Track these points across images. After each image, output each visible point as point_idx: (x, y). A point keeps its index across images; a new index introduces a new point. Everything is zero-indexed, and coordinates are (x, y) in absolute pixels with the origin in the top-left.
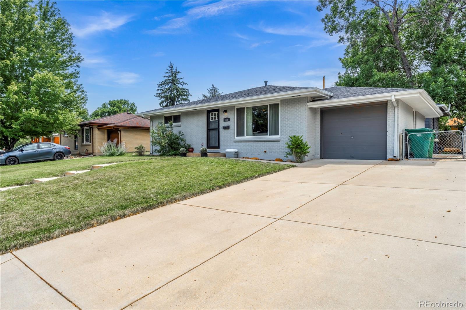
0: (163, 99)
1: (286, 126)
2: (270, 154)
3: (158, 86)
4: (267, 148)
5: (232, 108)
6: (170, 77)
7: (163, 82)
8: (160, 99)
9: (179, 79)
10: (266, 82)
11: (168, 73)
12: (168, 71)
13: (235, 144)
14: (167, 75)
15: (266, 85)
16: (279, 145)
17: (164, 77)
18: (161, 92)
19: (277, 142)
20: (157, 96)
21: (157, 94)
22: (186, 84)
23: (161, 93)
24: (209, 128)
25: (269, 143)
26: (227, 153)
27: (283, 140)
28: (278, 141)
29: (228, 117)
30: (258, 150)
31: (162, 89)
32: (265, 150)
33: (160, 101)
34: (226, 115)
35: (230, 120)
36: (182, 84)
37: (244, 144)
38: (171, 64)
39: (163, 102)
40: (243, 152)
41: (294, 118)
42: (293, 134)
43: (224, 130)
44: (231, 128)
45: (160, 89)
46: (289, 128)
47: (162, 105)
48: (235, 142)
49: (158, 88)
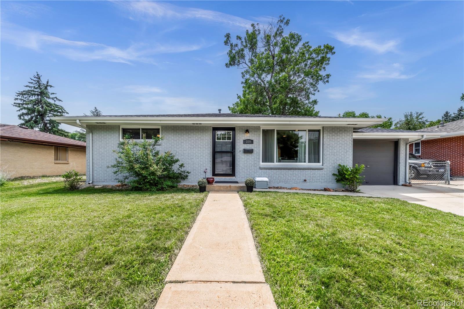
0: (25, 111)
1: (330, 154)
2: (310, 183)
3: (17, 95)
4: (307, 176)
5: (256, 128)
6: (36, 88)
7: (24, 91)
8: (19, 110)
9: (50, 94)
10: (220, 110)
11: (33, 83)
12: (32, 81)
13: (261, 171)
14: (32, 85)
15: (220, 112)
16: (322, 173)
17: (27, 86)
18: (22, 102)
19: (319, 171)
20: (14, 106)
21: (14, 103)
22: (60, 100)
23: (21, 104)
24: (216, 151)
25: (309, 171)
26: (258, 182)
27: (326, 168)
28: (322, 169)
29: (251, 139)
30: (294, 178)
31: (23, 100)
32: (305, 179)
33: (21, 112)
34: (247, 136)
35: (254, 143)
36: (55, 99)
37: (275, 171)
38: (38, 74)
39: (23, 114)
40: (273, 181)
41: (340, 147)
42: (338, 162)
43: (243, 154)
44: (255, 152)
45: (20, 99)
46: (334, 156)
47: (22, 118)
48: (261, 169)
49: (17, 97)
